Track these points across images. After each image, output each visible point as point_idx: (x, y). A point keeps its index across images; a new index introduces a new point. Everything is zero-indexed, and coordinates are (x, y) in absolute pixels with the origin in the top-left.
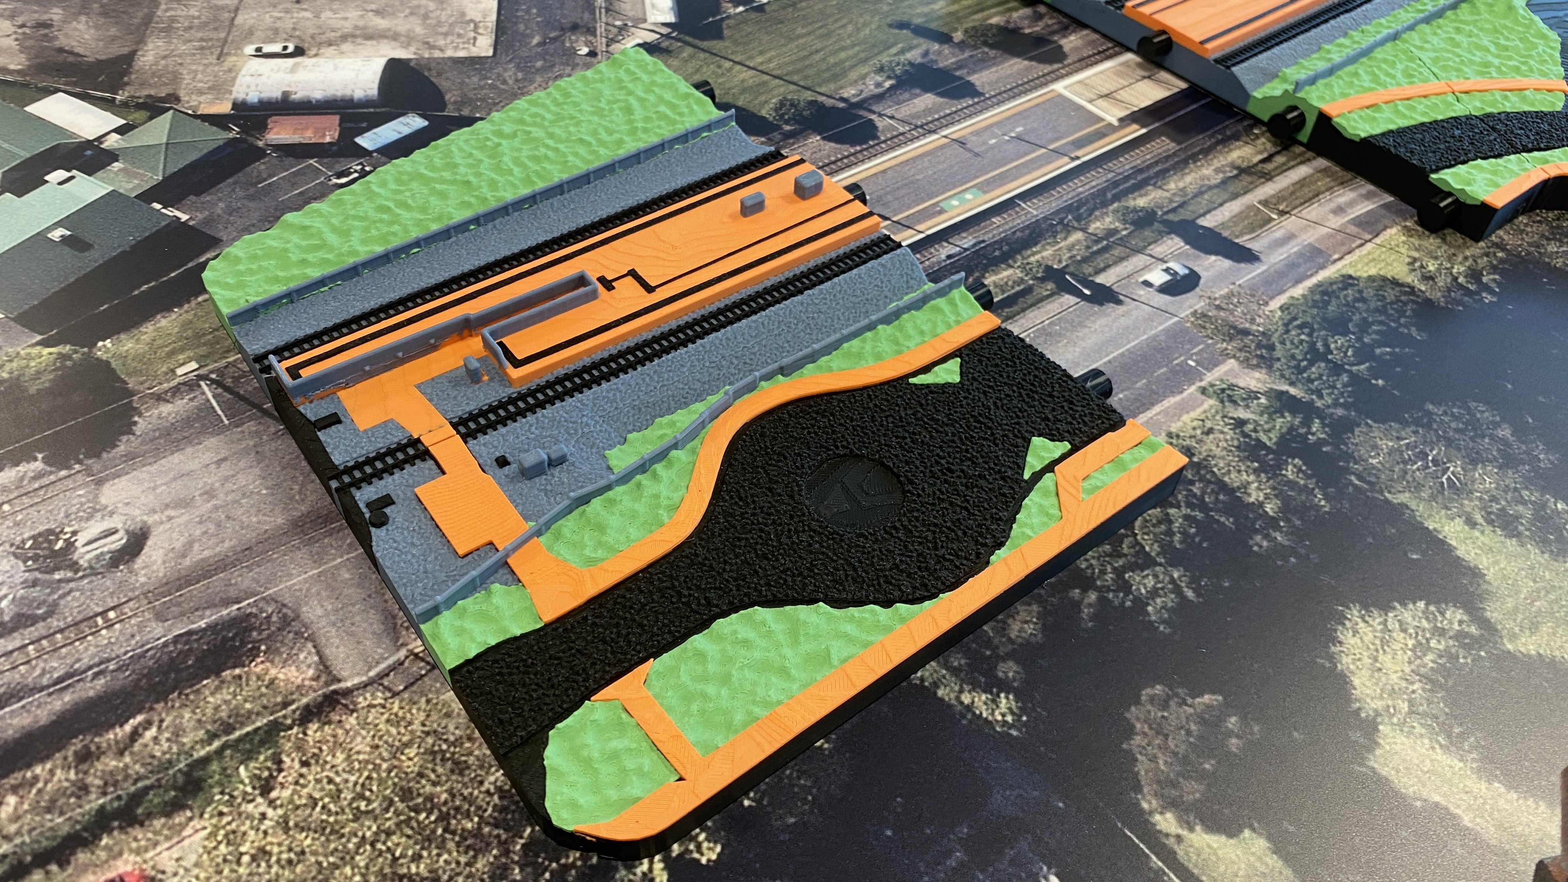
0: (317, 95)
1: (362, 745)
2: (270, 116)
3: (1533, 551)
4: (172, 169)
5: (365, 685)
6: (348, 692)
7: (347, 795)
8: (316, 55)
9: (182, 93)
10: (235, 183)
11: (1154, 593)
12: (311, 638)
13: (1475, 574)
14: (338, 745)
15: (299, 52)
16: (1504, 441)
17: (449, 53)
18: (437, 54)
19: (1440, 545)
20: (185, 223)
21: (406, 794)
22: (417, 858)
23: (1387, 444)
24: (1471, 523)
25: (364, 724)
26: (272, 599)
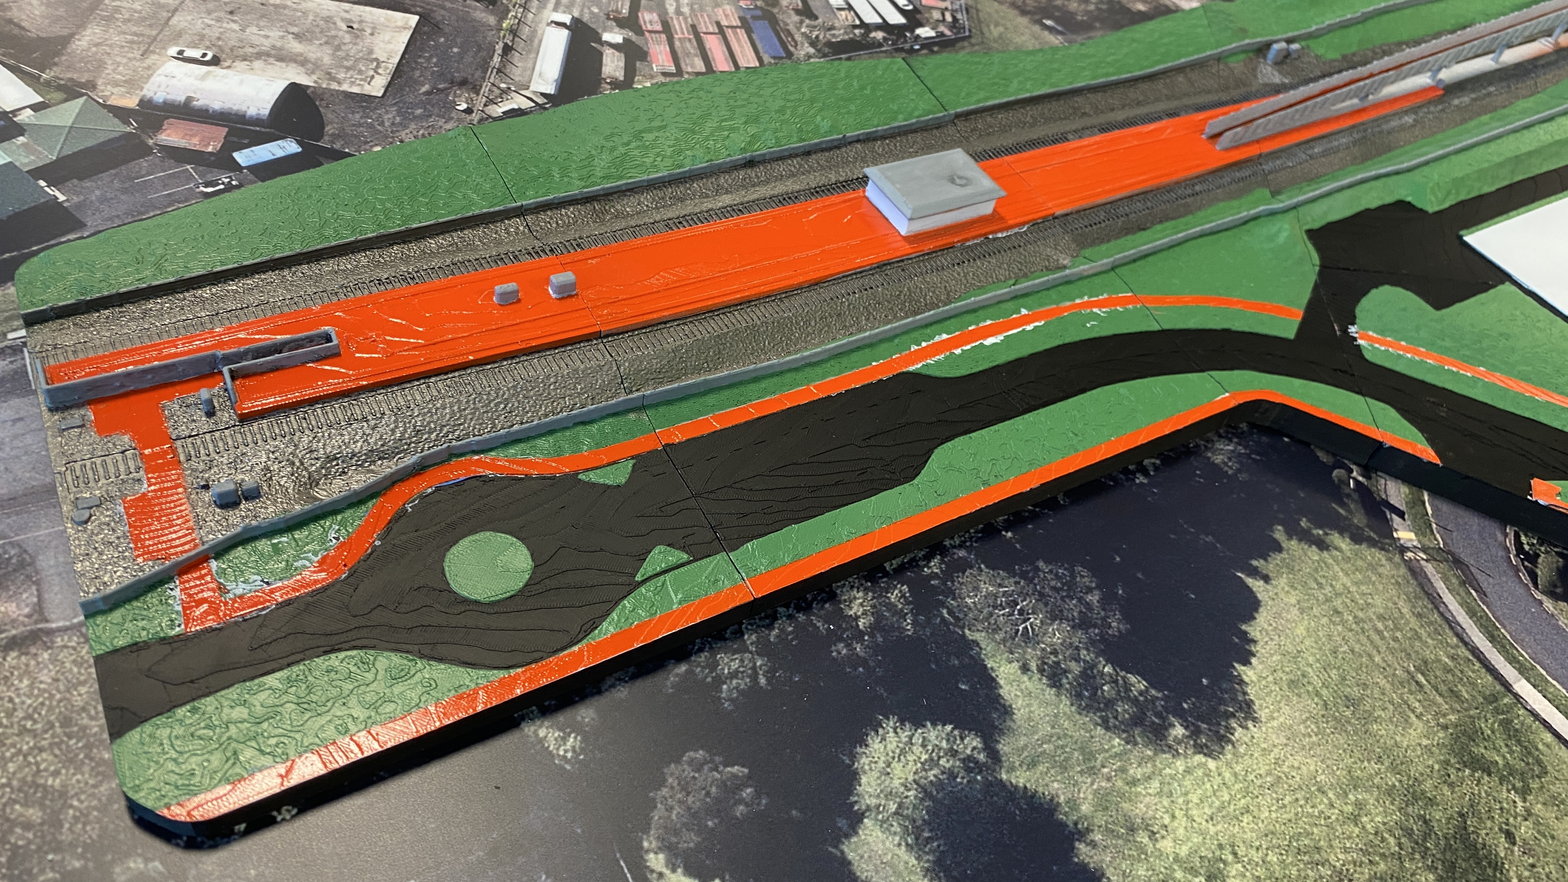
0: (217, 106)
1: (45, 677)
2: (168, 117)
3: (1065, 701)
4: (67, 151)
5: (65, 629)
6: (50, 632)
7: (20, 714)
8: (229, 67)
9: (100, 82)
10: (116, 175)
11: (734, 675)
12: (37, 583)
13: (1007, 711)
14: (27, 672)
15: (215, 61)
16: (1088, 606)
17: (345, 87)
18: (334, 86)
19: (989, 682)
20: (61, 204)
21: (66, 722)
22: (56, 773)
23: (987, 588)
24: (1025, 669)
25: (54, 660)
26: (18, 545)
